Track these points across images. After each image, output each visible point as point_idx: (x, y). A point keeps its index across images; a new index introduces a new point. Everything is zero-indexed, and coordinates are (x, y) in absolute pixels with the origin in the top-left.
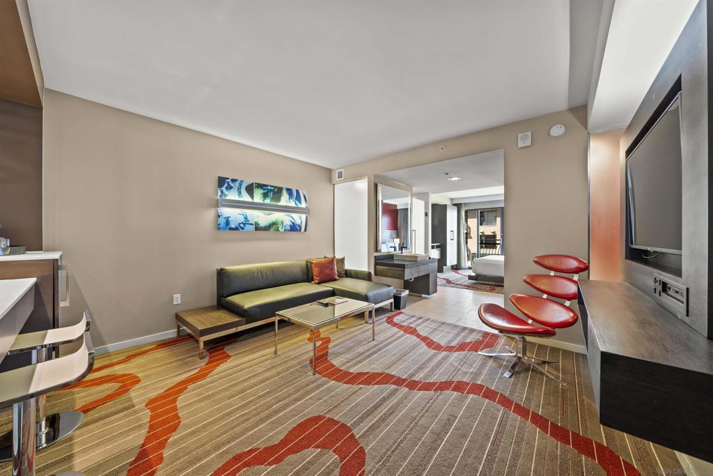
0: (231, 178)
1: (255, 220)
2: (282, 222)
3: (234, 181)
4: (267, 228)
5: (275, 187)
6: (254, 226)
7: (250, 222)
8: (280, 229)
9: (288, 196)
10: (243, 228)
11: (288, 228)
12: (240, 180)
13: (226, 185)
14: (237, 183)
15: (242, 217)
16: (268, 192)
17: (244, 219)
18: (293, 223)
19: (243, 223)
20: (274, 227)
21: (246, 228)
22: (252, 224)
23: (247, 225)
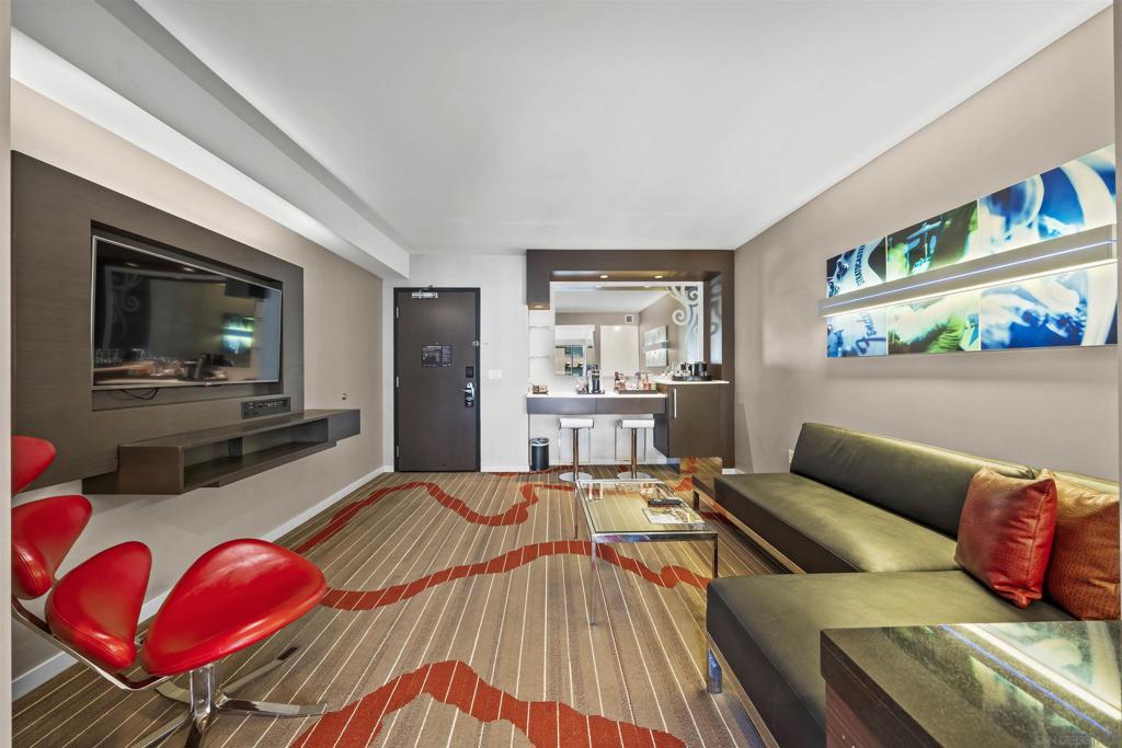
0: (843, 253)
1: (891, 327)
2: (974, 323)
3: (848, 255)
4: (920, 346)
5: (944, 217)
6: (886, 345)
7: (878, 336)
8: (964, 344)
9: (1001, 220)
10: (863, 351)
11: (1005, 336)
12: (858, 247)
13: (838, 270)
14: (854, 257)
15: (863, 325)
16: (922, 244)
17: (866, 330)
18: (1027, 316)
19: (863, 340)
20: (943, 340)
21: (870, 351)
22: (883, 340)
23: (871, 343)
